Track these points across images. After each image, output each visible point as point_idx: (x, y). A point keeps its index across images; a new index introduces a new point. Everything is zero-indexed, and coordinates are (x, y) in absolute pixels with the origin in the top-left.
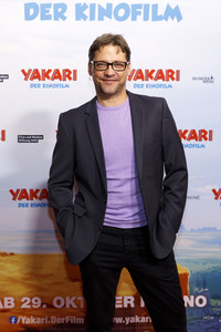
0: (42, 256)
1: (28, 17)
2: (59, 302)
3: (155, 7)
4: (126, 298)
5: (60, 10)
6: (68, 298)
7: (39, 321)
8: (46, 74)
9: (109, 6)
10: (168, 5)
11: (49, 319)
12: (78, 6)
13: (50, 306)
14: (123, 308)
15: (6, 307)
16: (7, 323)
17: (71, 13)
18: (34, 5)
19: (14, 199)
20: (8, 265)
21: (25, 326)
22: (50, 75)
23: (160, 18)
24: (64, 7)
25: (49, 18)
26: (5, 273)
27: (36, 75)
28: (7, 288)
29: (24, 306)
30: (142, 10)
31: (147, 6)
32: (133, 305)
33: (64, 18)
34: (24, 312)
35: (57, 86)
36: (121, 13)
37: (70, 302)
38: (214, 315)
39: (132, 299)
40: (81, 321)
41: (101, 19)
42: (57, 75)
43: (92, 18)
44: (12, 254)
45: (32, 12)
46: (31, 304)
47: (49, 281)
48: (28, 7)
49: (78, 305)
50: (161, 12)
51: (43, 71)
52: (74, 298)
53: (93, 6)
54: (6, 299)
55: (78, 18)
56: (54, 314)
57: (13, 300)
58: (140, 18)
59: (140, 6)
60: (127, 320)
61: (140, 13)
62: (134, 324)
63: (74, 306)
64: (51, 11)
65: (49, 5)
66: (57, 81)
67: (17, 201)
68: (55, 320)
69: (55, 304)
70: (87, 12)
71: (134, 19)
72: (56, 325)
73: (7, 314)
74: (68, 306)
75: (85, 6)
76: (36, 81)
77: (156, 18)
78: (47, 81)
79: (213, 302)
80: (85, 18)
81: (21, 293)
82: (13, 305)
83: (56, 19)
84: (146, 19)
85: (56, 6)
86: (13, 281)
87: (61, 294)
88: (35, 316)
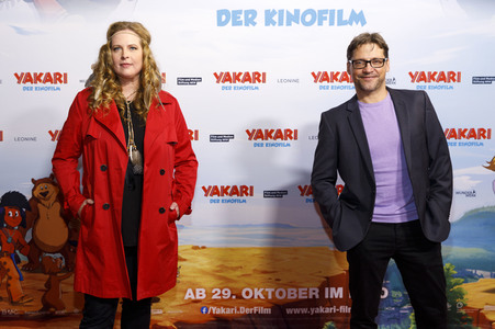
0: (232, 250)
1: (220, 23)
2: (247, 293)
3: (340, 12)
4: (311, 290)
5: (250, 16)
6: (256, 290)
7: (229, 311)
8: (237, 77)
9: (297, 11)
10: (353, 11)
11: (238, 310)
12: (267, 12)
13: (239, 297)
14: (308, 299)
15: (198, 297)
16: (198, 313)
17: (260, 19)
18: (225, 12)
19: (206, 195)
20: (200, 258)
21: (216, 316)
22: (241, 77)
23: (345, 23)
24: (254, 13)
25: (240, 23)
26: (197, 266)
27: (227, 78)
28: (198, 280)
29: (215, 297)
30: (328, 16)
31: (332, 12)
32: (317, 297)
33: (254, 24)
34: (216, 303)
35: (247, 88)
36: (308, 18)
37: (258, 293)
38: (396, 306)
39: (317, 290)
40: (268, 311)
41: (289, 24)
42: (247, 78)
43: (281, 24)
44: (204, 248)
45: (224, 18)
46: (221, 295)
47: (239, 273)
48: (220, 13)
49: (266, 296)
50: (346, 17)
51: (234, 74)
52: (261, 290)
53: (281, 12)
54: (198, 290)
55: (267, 24)
56: (243, 304)
57: (204, 291)
58: (326, 23)
59: (326, 11)
60: (312, 310)
61: (325, 18)
62: (319, 315)
63: (262, 297)
64: (242, 18)
65: (240, 12)
66: (247, 83)
67: (209, 197)
68: (244, 310)
69: (244, 295)
70: (276, 18)
71: (320, 24)
72: (245, 315)
73: (199, 305)
74: (256, 297)
75: (274, 12)
76: (227, 84)
77: (341, 23)
78: (238, 84)
79: (395, 294)
80: (274, 23)
81: (211, 285)
82: (204, 296)
83: (247, 25)
84: (332, 23)
85: (247, 12)
86: (204, 273)
87: (249, 285)
88: (225, 307)
